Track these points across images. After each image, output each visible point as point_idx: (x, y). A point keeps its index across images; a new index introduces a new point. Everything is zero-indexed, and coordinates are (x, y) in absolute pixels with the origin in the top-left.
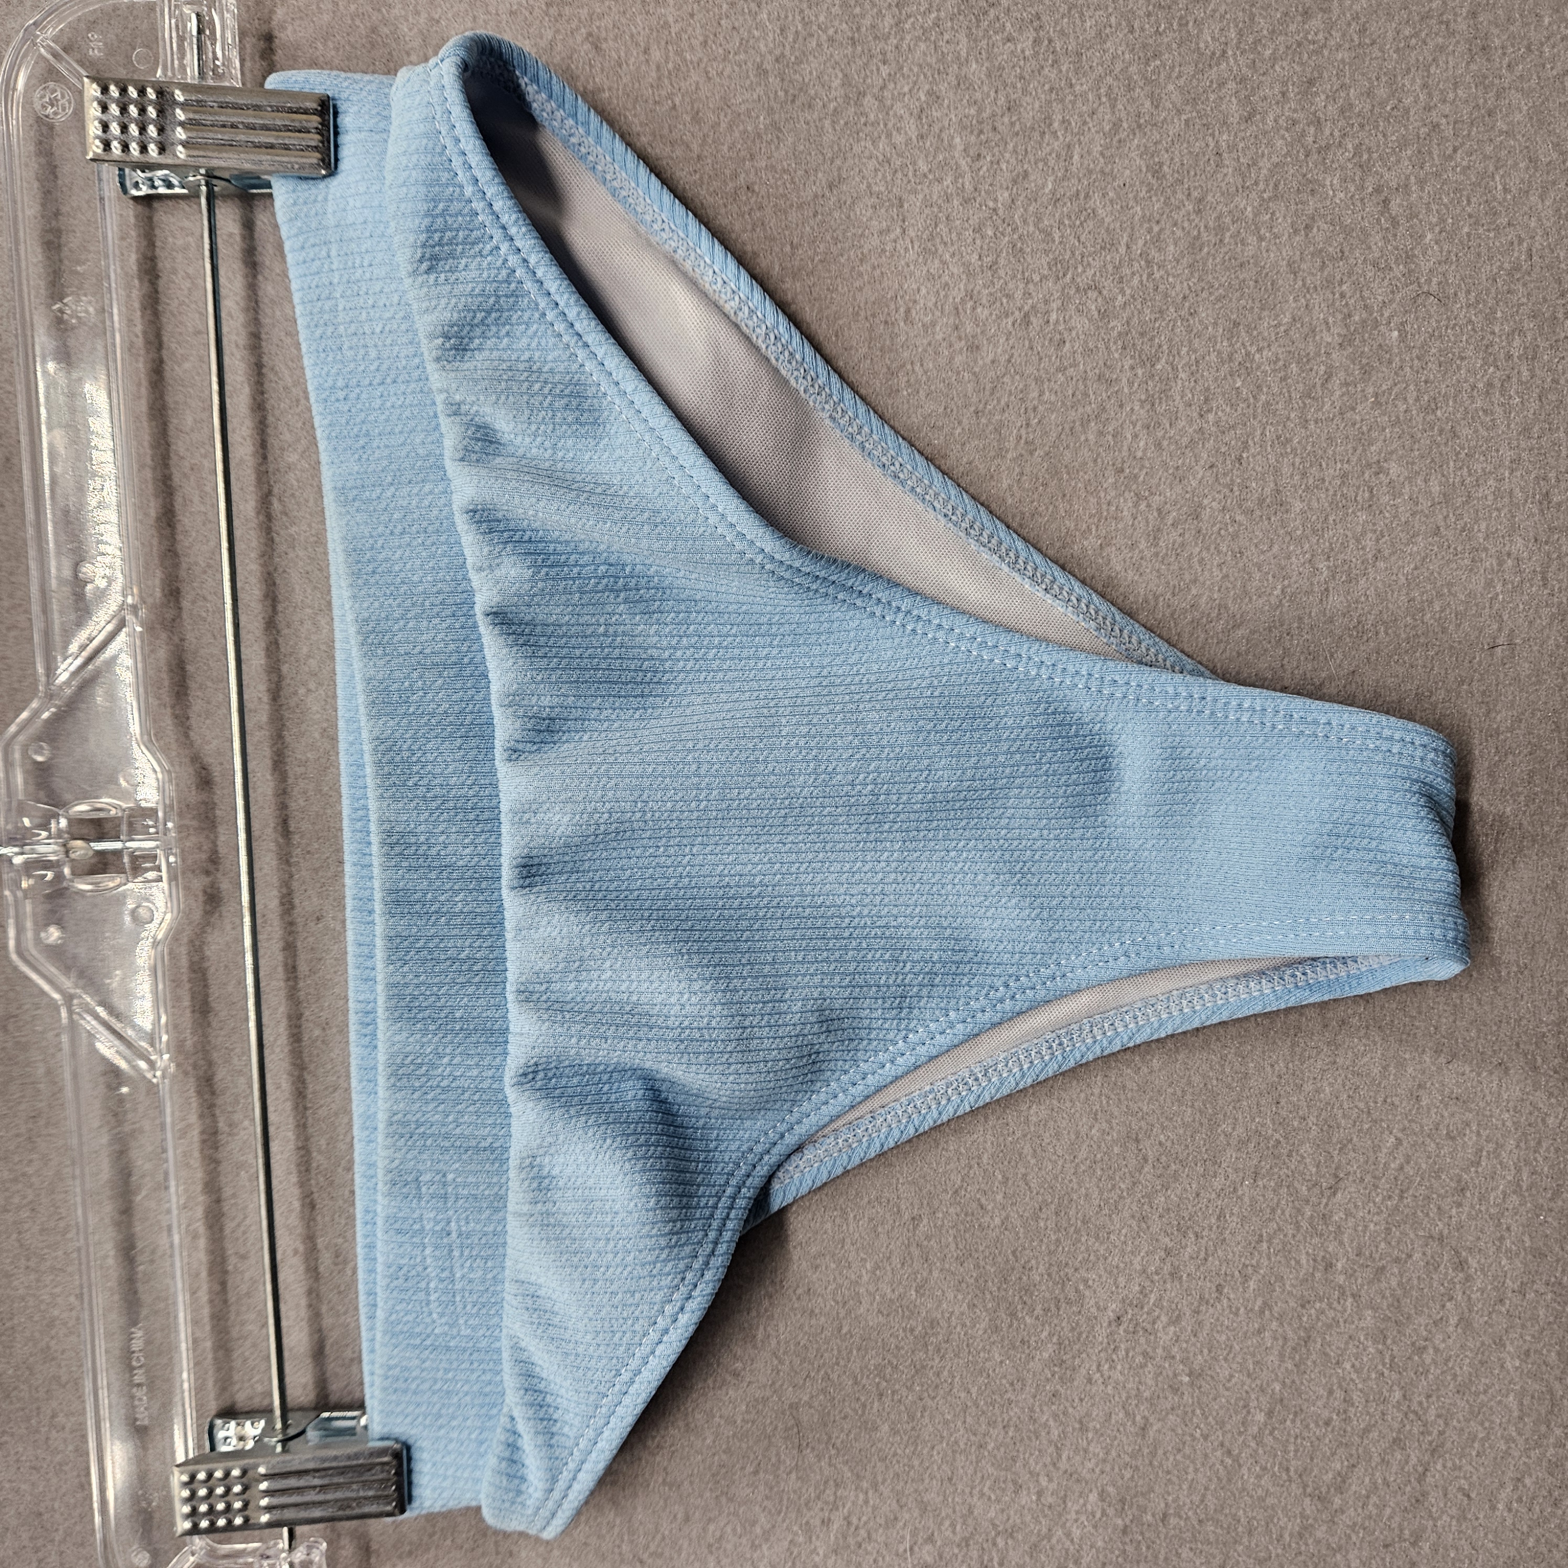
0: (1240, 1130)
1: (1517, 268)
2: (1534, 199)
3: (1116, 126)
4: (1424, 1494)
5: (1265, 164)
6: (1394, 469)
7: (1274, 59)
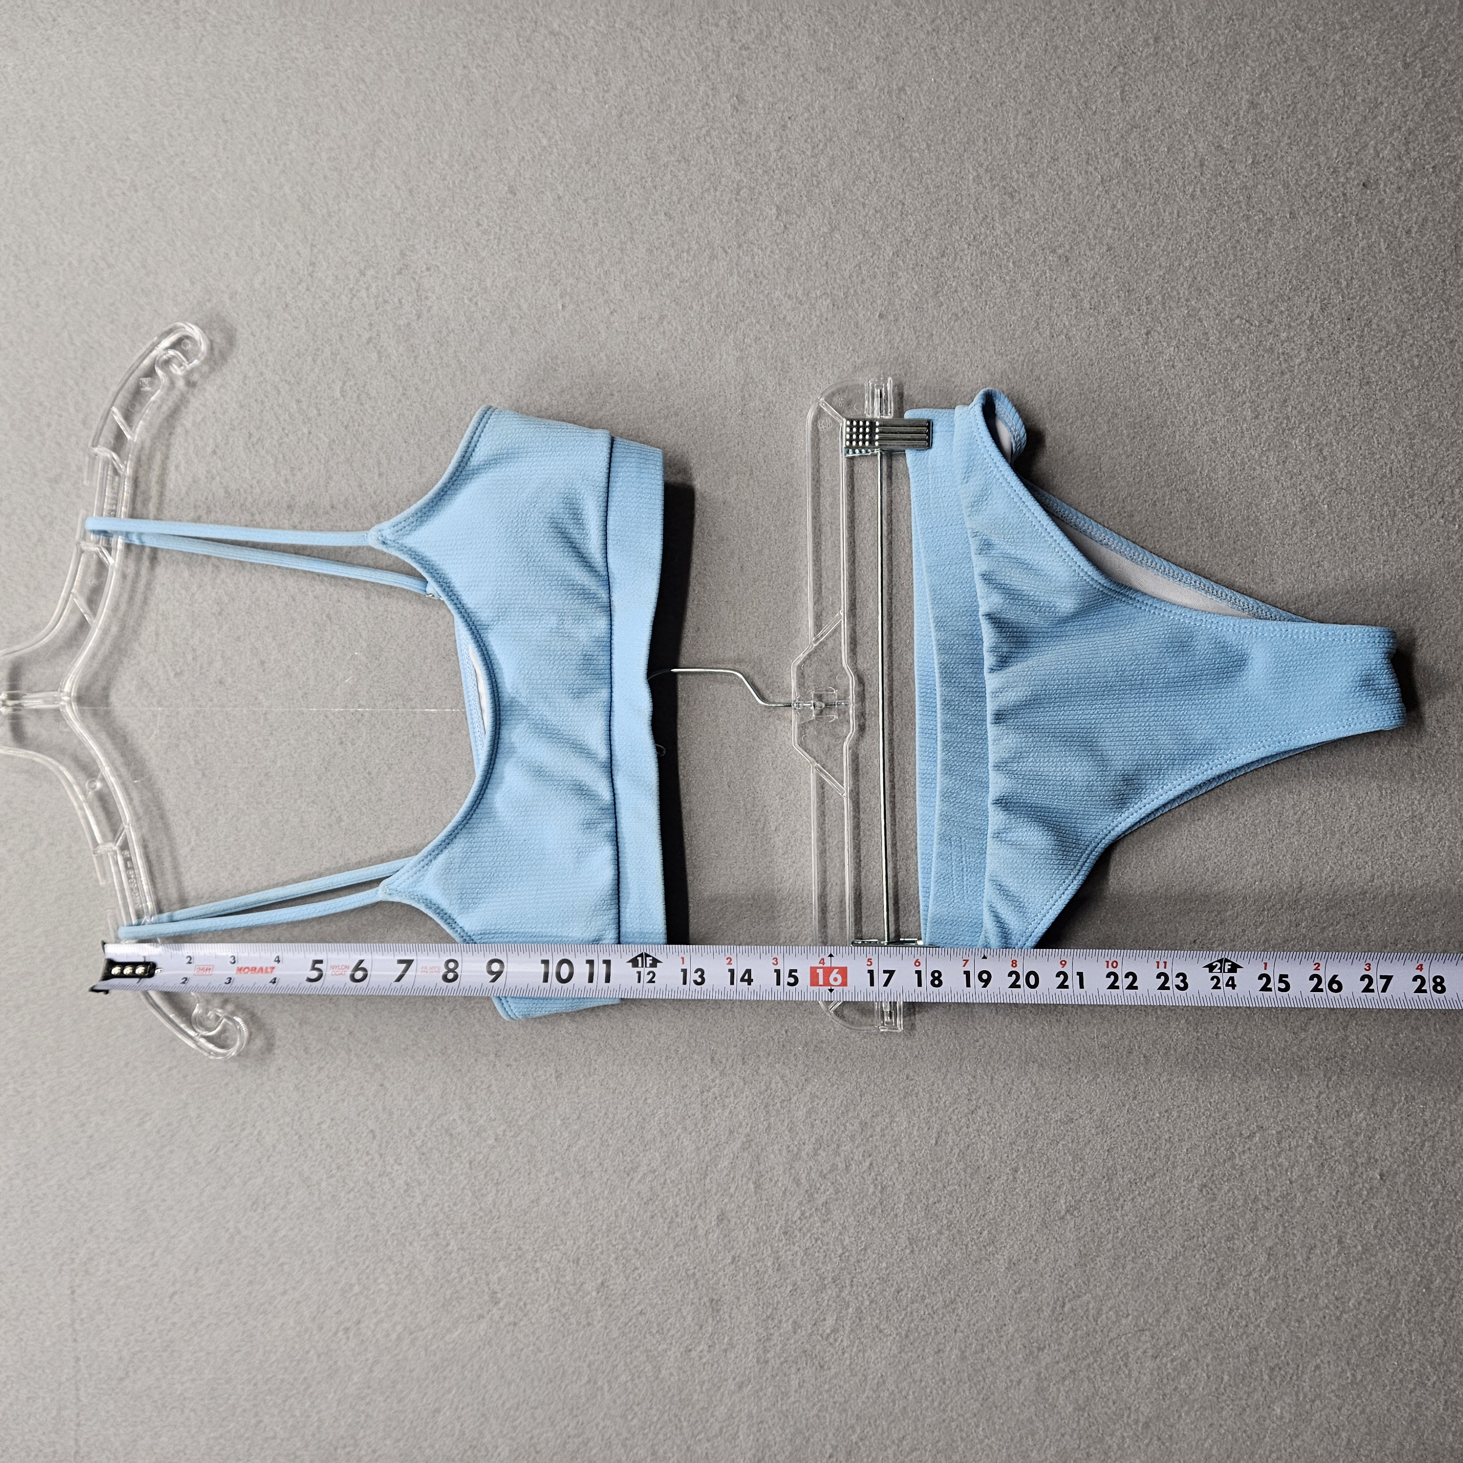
0: (1254, 859)
1: (1384, 476)
2: (1393, 447)
3: (1195, 423)
4: (1347, 1037)
5: (1264, 436)
6: (1326, 564)
7: (1267, 392)
